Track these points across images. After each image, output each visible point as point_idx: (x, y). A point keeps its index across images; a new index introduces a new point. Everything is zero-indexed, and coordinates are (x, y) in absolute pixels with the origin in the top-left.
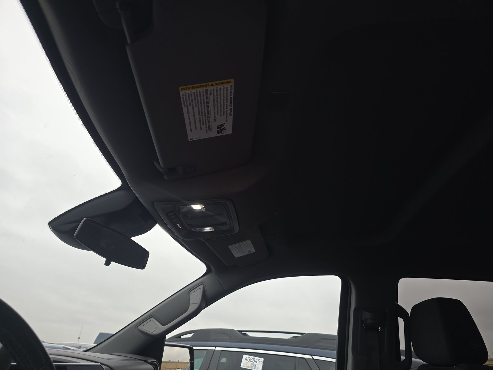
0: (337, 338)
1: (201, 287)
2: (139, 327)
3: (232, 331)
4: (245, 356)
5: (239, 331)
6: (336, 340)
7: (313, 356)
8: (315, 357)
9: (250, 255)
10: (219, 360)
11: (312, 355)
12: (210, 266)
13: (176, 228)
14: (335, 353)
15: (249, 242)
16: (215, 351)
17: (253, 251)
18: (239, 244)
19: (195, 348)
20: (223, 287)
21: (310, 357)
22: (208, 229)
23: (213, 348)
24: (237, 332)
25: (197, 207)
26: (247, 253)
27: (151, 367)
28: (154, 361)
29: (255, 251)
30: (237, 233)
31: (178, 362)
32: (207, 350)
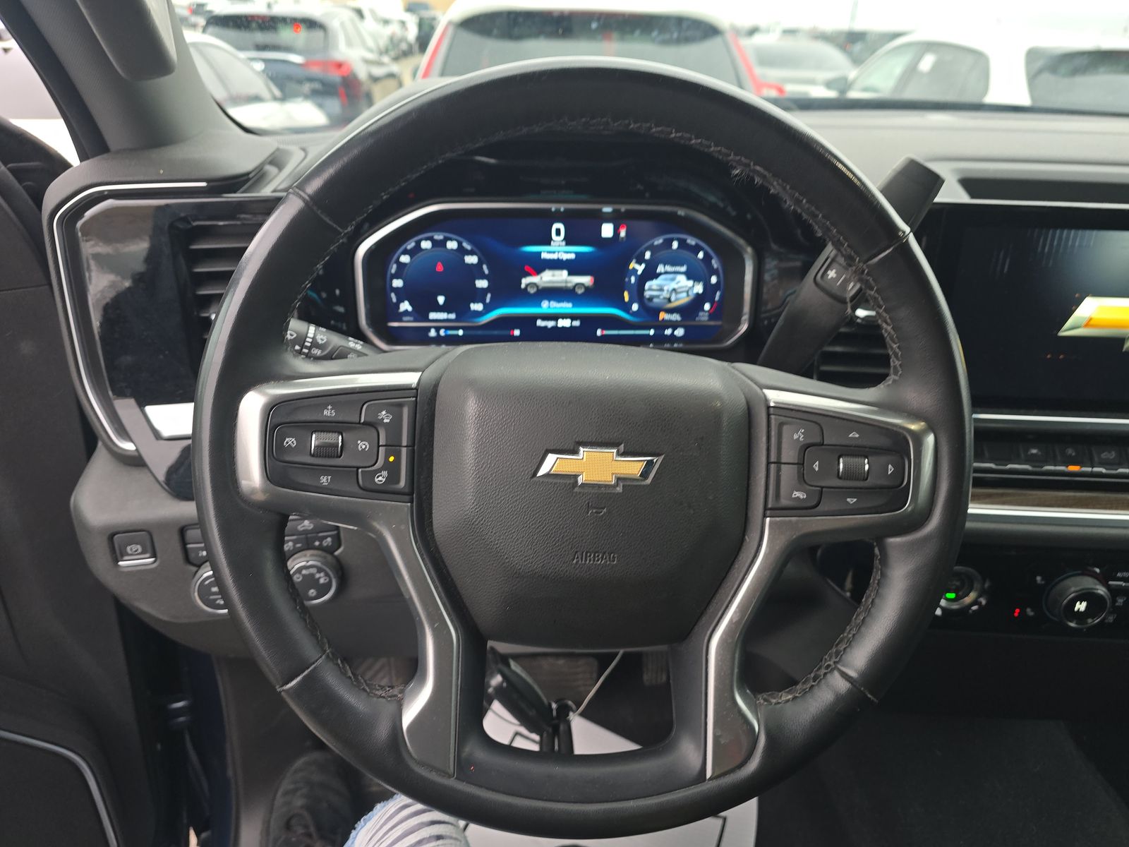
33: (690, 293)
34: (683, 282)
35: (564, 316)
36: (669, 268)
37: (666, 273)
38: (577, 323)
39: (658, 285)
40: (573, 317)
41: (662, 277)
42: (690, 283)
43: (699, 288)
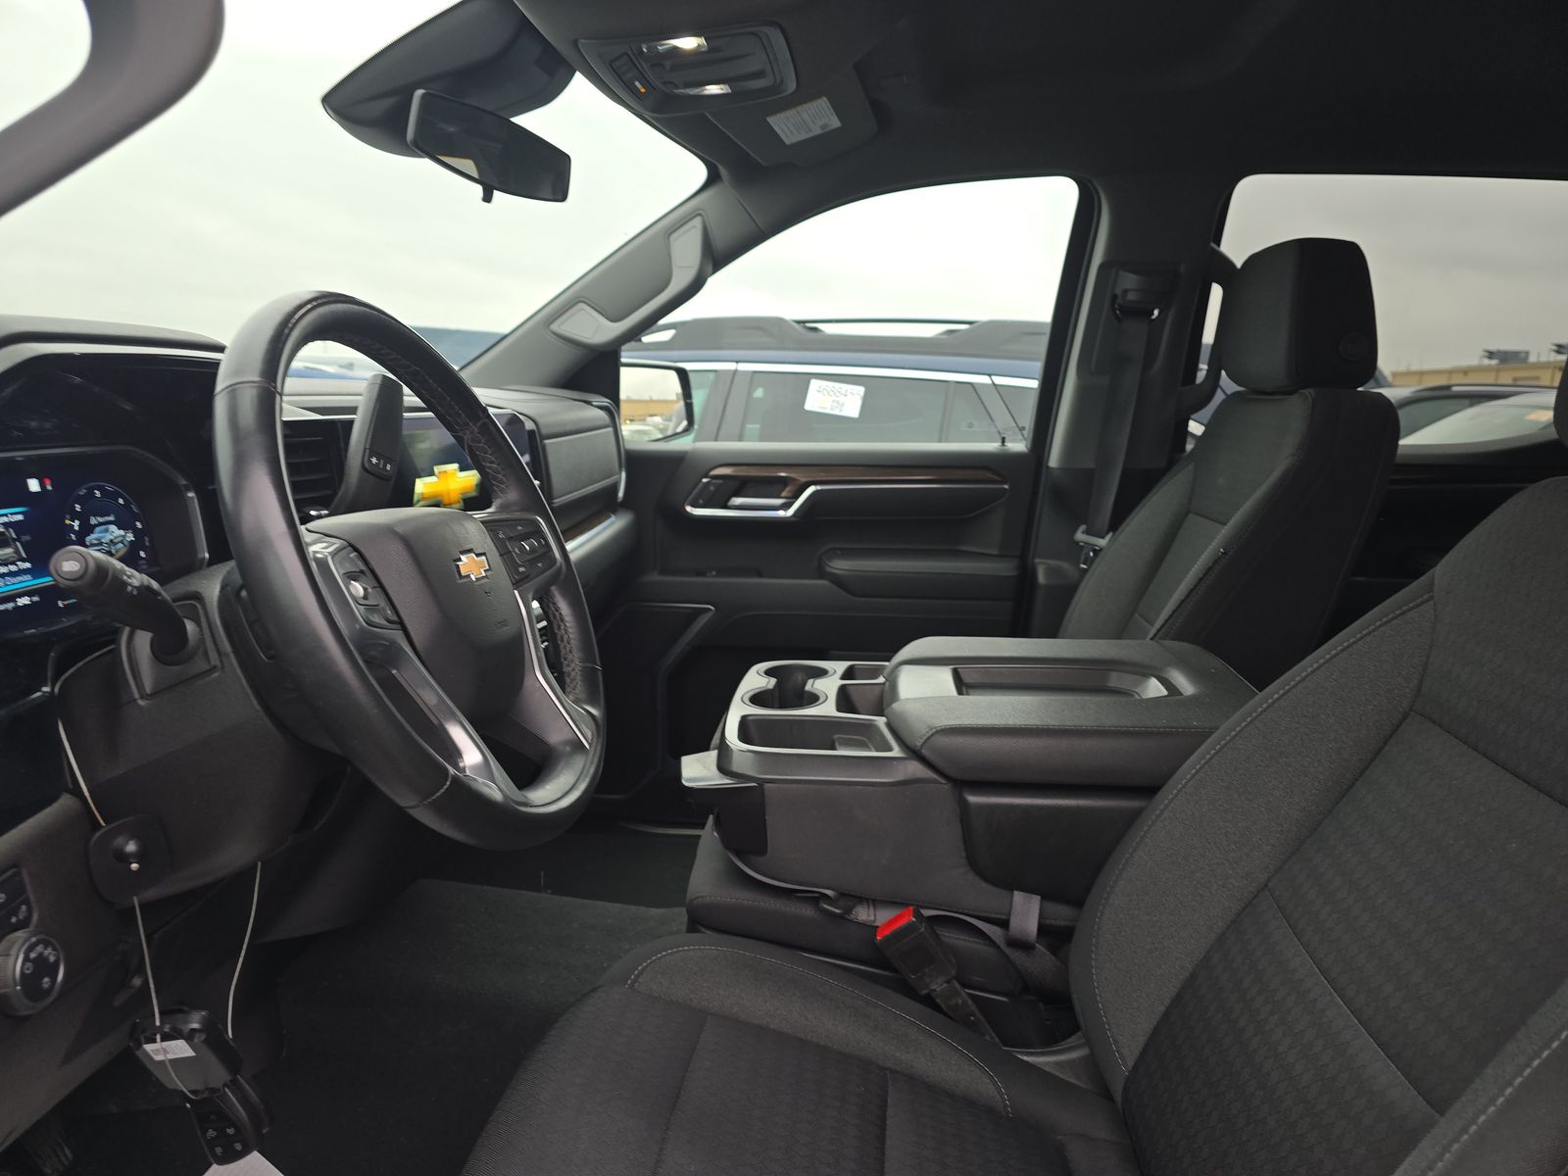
0: (1048, 331)
1: (697, 222)
2: (554, 327)
3: (779, 322)
4: (814, 383)
5: (799, 322)
6: (1045, 334)
7: (993, 377)
8: (999, 380)
9: (828, 136)
10: (750, 394)
11: (990, 375)
12: (716, 167)
13: (634, 92)
14: (1038, 366)
15: (823, 103)
16: (737, 374)
17: (835, 123)
18: (798, 112)
19: (688, 366)
20: (754, 221)
21: (984, 380)
22: (713, 89)
23: (731, 366)
24: (795, 324)
25: (688, 43)
26: (817, 131)
27: (602, 414)
28: (605, 401)
29: (841, 122)
30: (794, 93)
31: (652, 401)
32: (715, 371)
33: (125, 542)
34: (115, 532)
35: (21, 595)
36: (101, 520)
37: (101, 524)
38: (36, 599)
39: (96, 539)
40: (29, 593)
41: (98, 529)
42: (122, 532)
43: (130, 537)
